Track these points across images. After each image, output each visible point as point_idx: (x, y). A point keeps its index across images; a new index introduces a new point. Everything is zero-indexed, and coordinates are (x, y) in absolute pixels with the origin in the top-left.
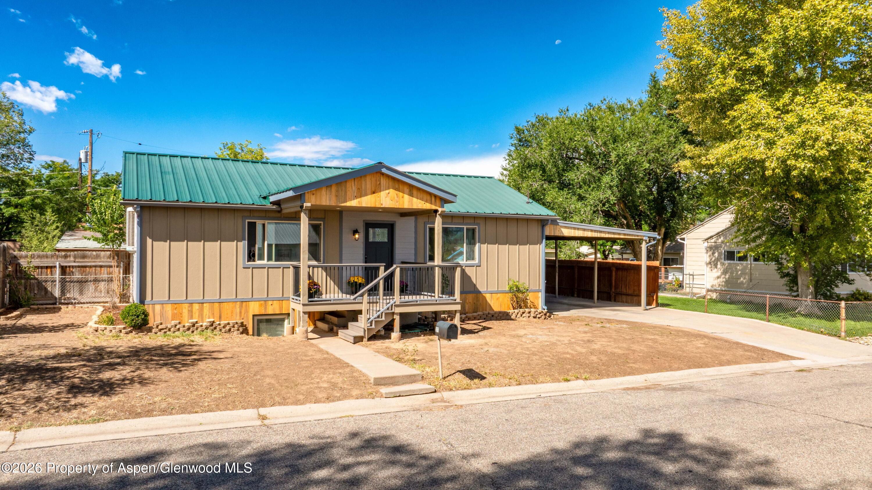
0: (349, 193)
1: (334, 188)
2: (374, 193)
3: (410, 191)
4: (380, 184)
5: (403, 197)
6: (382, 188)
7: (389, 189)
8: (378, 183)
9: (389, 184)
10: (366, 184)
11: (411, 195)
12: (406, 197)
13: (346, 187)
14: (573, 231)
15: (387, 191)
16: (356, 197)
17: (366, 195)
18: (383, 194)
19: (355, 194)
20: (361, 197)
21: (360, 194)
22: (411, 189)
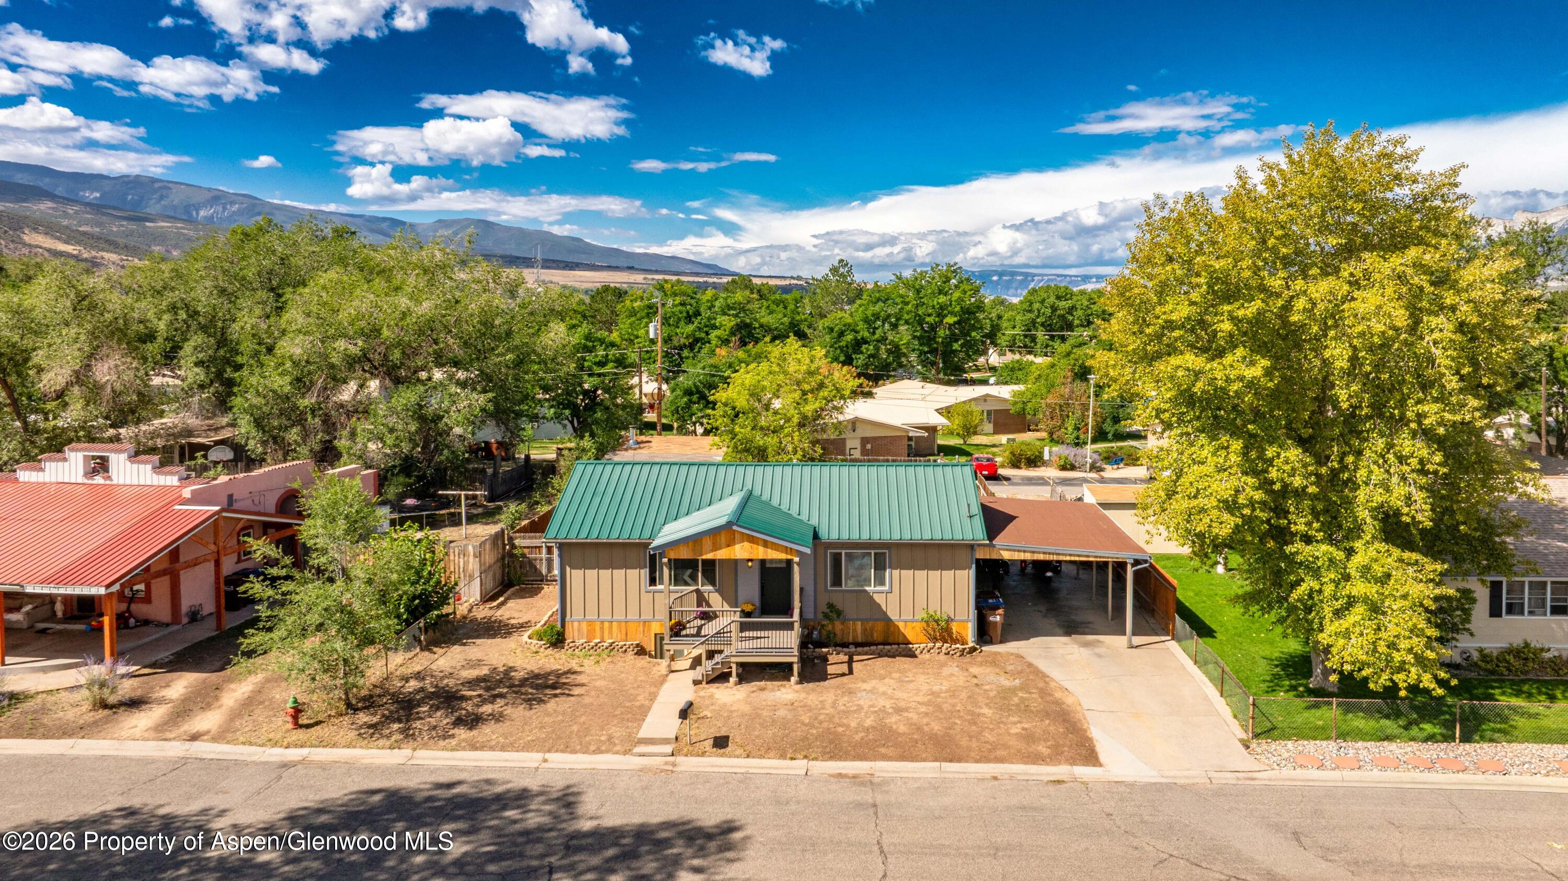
0: (704, 547)
2: (728, 547)
3: (763, 543)
4: (734, 539)
5: (756, 549)
6: (735, 542)
7: (743, 542)
9: (743, 538)
10: (720, 540)
11: (765, 547)
14: (1017, 553)
15: (740, 545)
17: (720, 548)
18: (737, 547)
19: (711, 549)
20: (717, 550)
22: (766, 542)
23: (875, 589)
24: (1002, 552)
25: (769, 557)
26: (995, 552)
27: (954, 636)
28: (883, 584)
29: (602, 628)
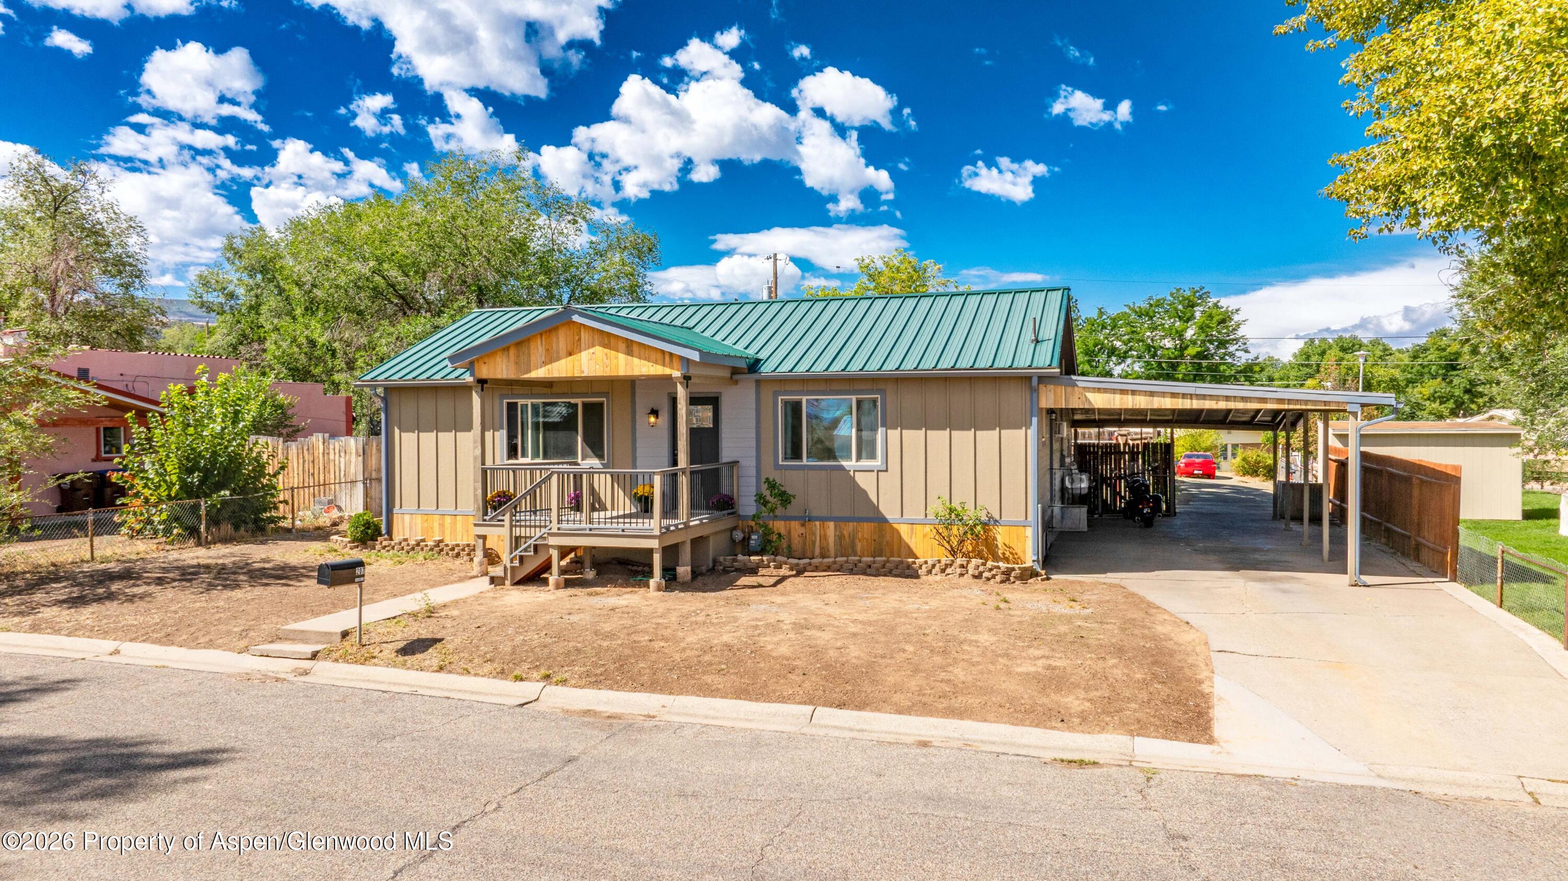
0: (533, 358)
1: (512, 352)
2: (570, 354)
3: (628, 347)
4: (580, 340)
5: (616, 358)
6: (583, 345)
7: (593, 346)
8: (577, 338)
9: (593, 339)
10: (558, 343)
11: (629, 352)
12: (622, 357)
13: (529, 349)
14: (1118, 397)
15: (591, 351)
16: (545, 363)
17: (558, 359)
18: (584, 355)
19: (543, 359)
20: (551, 362)
21: (551, 358)
22: (629, 343)
23: (859, 463)
24: (1090, 395)
25: (636, 372)
26: (1077, 395)
27: (1000, 552)
28: (872, 456)
29: (442, 525)
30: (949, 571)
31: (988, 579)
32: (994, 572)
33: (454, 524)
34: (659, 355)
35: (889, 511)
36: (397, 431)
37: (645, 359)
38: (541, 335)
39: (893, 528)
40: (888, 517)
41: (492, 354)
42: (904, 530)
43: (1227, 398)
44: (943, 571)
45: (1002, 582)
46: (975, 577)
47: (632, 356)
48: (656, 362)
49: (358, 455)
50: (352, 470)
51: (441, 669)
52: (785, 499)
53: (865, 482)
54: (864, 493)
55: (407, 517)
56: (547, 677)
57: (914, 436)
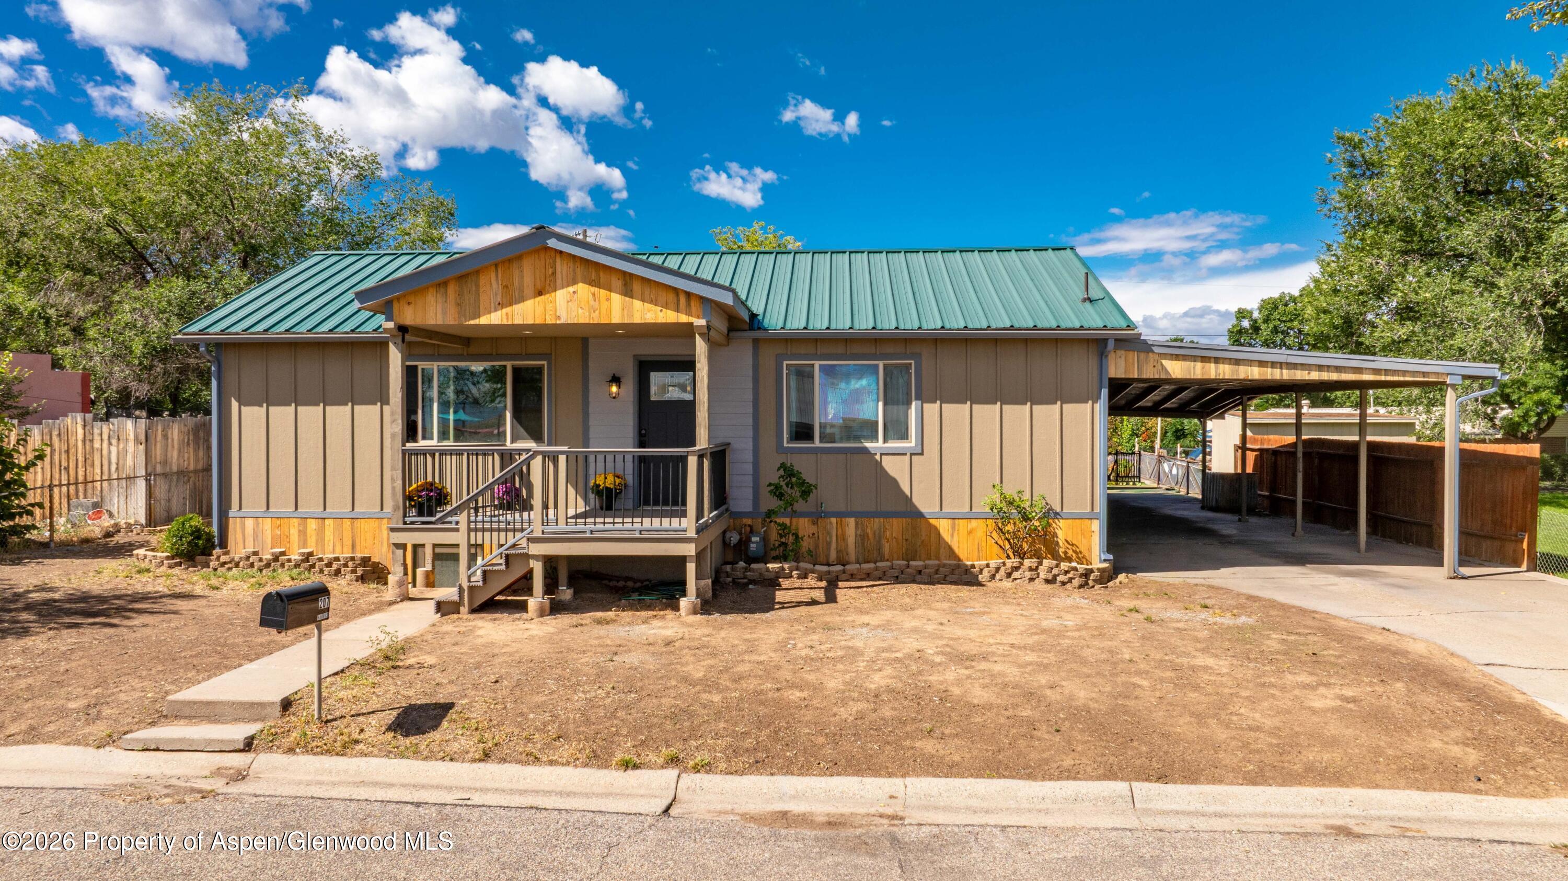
0: (483, 298)
1: (452, 289)
2: (540, 293)
3: (625, 285)
4: (554, 273)
5: (608, 299)
6: (559, 282)
7: (575, 282)
8: (551, 271)
9: (574, 272)
10: (522, 277)
11: (628, 292)
12: (616, 298)
13: (477, 285)
15: (571, 289)
16: (501, 305)
17: (522, 299)
18: (561, 295)
19: (499, 299)
20: (511, 304)
21: (511, 298)
22: (627, 277)
23: (886, 445)
24: (1167, 363)
25: (637, 319)
26: (1151, 364)
27: (1061, 551)
28: (904, 436)
29: (303, 533)
30: (1016, 575)
31: (1064, 584)
32: (1071, 575)
33: (321, 532)
34: (671, 297)
35: (925, 503)
36: (235, 404)
37: (651, 302)
38: (496, 266)
39: (930, 524)
40: (923, 510)
41: (423, 291)
42: (943, 526)
43: (1320, 368)
44: (1009, 575)
45: (1081, 587)
46: (1048, 581)
47: (632, 297)
48: (666, 306)
49: (137, 441)
50: (129, 462)
51: (486, 756)
52: (806, 490)
53: (894, 467)
54: (894, 482)
55: (250, 523)
56: (674, 761)
57: (957, 412)
